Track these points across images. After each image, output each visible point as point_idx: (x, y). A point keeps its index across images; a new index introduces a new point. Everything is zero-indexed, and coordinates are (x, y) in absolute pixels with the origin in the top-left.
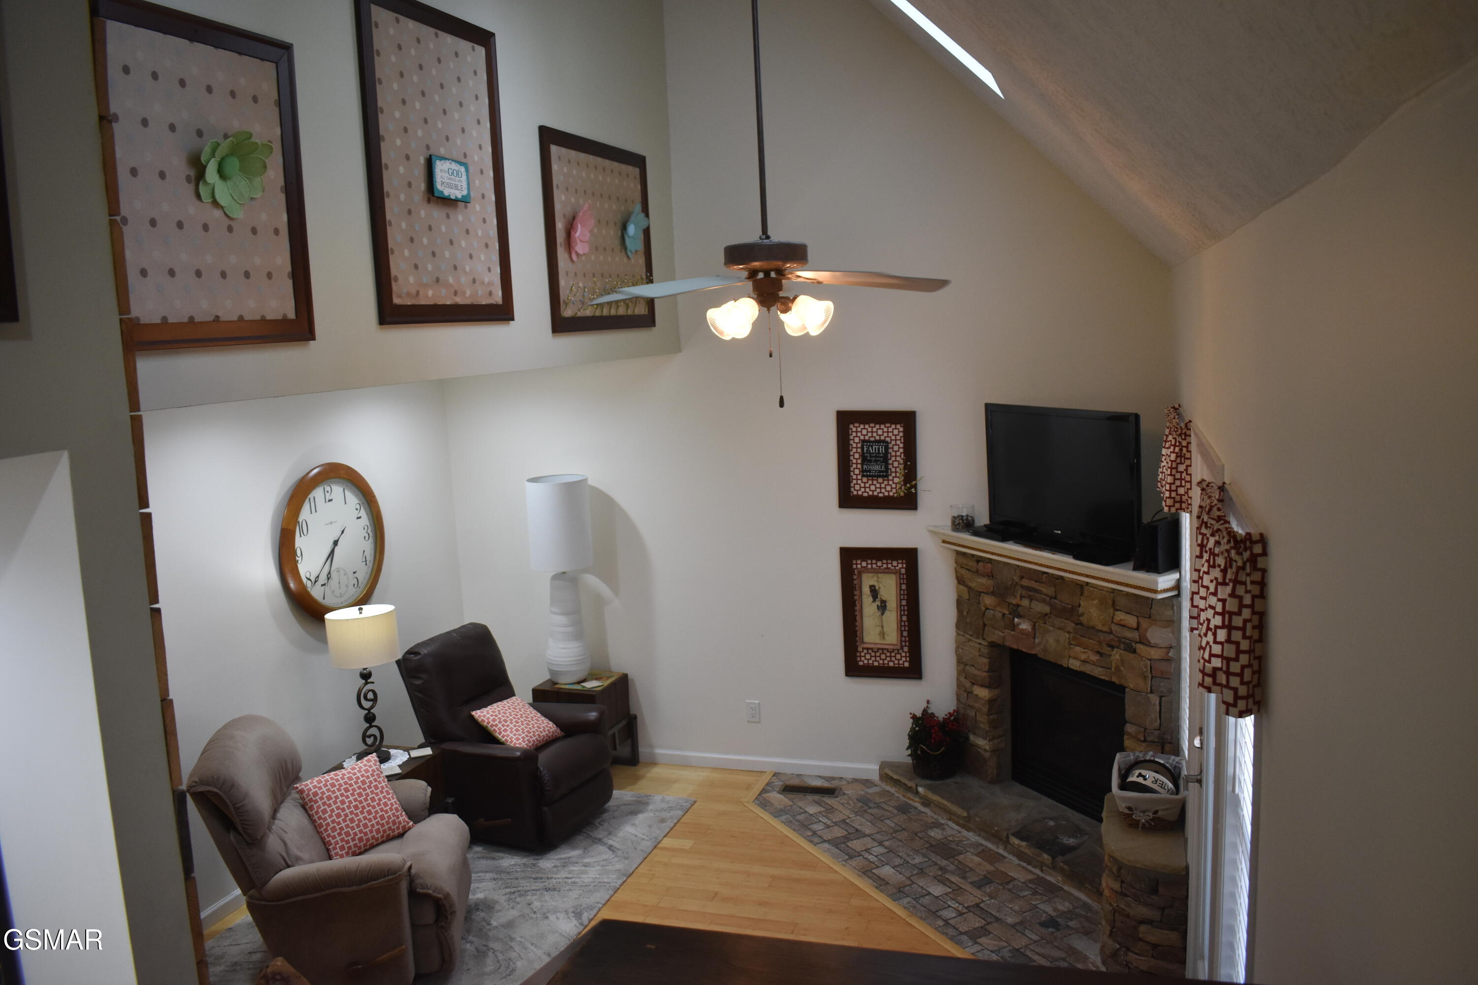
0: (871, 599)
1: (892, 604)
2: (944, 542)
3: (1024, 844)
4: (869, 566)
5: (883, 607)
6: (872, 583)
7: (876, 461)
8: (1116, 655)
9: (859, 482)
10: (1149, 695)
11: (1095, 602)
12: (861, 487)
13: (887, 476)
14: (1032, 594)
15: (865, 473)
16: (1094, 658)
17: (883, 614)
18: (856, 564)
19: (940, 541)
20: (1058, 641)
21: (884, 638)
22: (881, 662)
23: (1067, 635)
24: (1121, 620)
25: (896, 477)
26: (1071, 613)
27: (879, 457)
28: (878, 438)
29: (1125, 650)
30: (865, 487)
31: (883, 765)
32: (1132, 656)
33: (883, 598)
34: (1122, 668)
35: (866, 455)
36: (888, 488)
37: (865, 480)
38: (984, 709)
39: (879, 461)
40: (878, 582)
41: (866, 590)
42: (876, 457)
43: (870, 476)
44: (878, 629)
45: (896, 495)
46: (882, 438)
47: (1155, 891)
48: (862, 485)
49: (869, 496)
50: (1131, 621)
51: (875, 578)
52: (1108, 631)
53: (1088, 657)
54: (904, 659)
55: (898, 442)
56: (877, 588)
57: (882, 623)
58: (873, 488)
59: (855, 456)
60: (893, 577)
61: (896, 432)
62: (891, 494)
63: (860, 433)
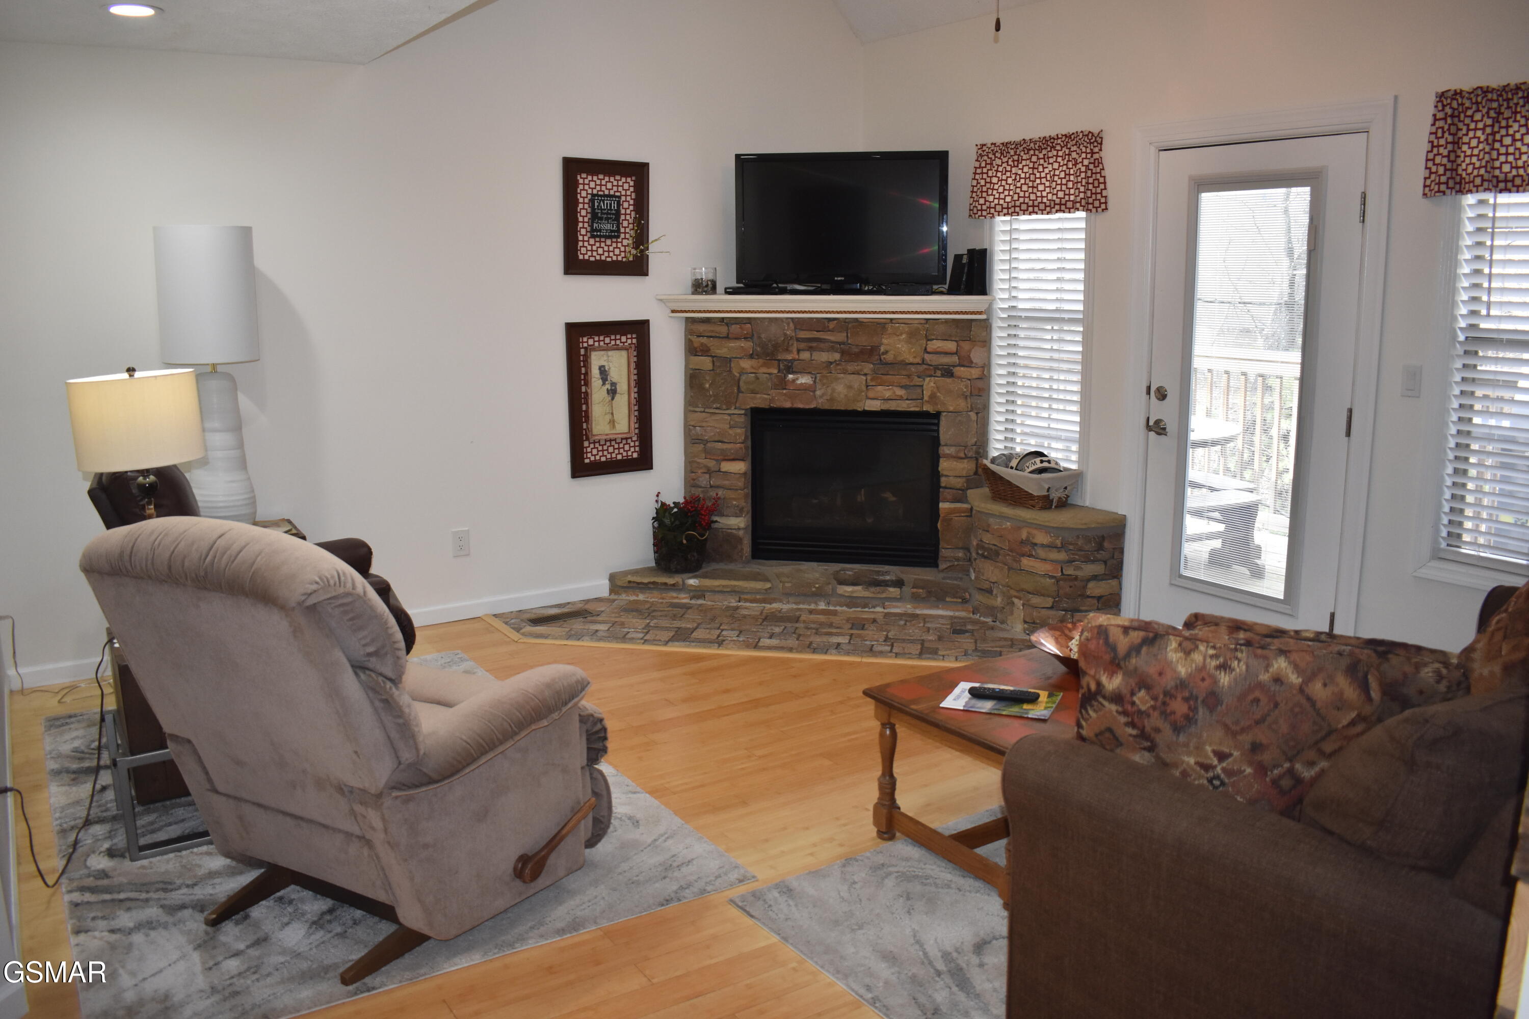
0: (600, 382)
1: (623, 387)
2: (673, 311)
3: (859, 588)
4: (596, 344)
5: (613, 392)
6: (603, 363)
7: (607, 219)
8: (929, 384)
9: (586, 244)
10: (969, 413)
11: (904, 336)
12: (588, 250)
13: (618, 237)
14: (813, 344)
15: (594, 233)
16: (900, 392)
17: (613, 399)
18: (583, 342)
19: (669, 311)
20: (850, 387)
21: (614, 427)
22: (609, 456)
23: (864, 378)
24: (939, 347)
25: (625, 238)
26: (870, 353)
27: (610, 214)
28: (607, 192)
29: (943, 376)
30: (592, 251)
31: (612, 578)
32: (949, 380)
33: (614, 380)
34: (939, 394)
35: (596, 211)
36: (617, 252)
37: (592, 241)
38: (740, 484)
39: (611, 218)
40: (608, 361)
41: (595, 372)
42: (607, 214)
43: (600, 237)
44: (608, 417)
45: (624, 260)
46: (612, 192)
47: (1100, 547)
48: (589, 248)
49: (596, 260)
50: (951, 346)
51: (605, 358)
52: (920, 362)
53: (894, 393)
54: (632, 449)
55: (628, 198)
56: (607, 369)
57: (612, 410)
58: (600, 251)
59: (583, 213)
60: (624, 354)
61: (626, 186)
62: (620, 258)
63: (588, 185)
